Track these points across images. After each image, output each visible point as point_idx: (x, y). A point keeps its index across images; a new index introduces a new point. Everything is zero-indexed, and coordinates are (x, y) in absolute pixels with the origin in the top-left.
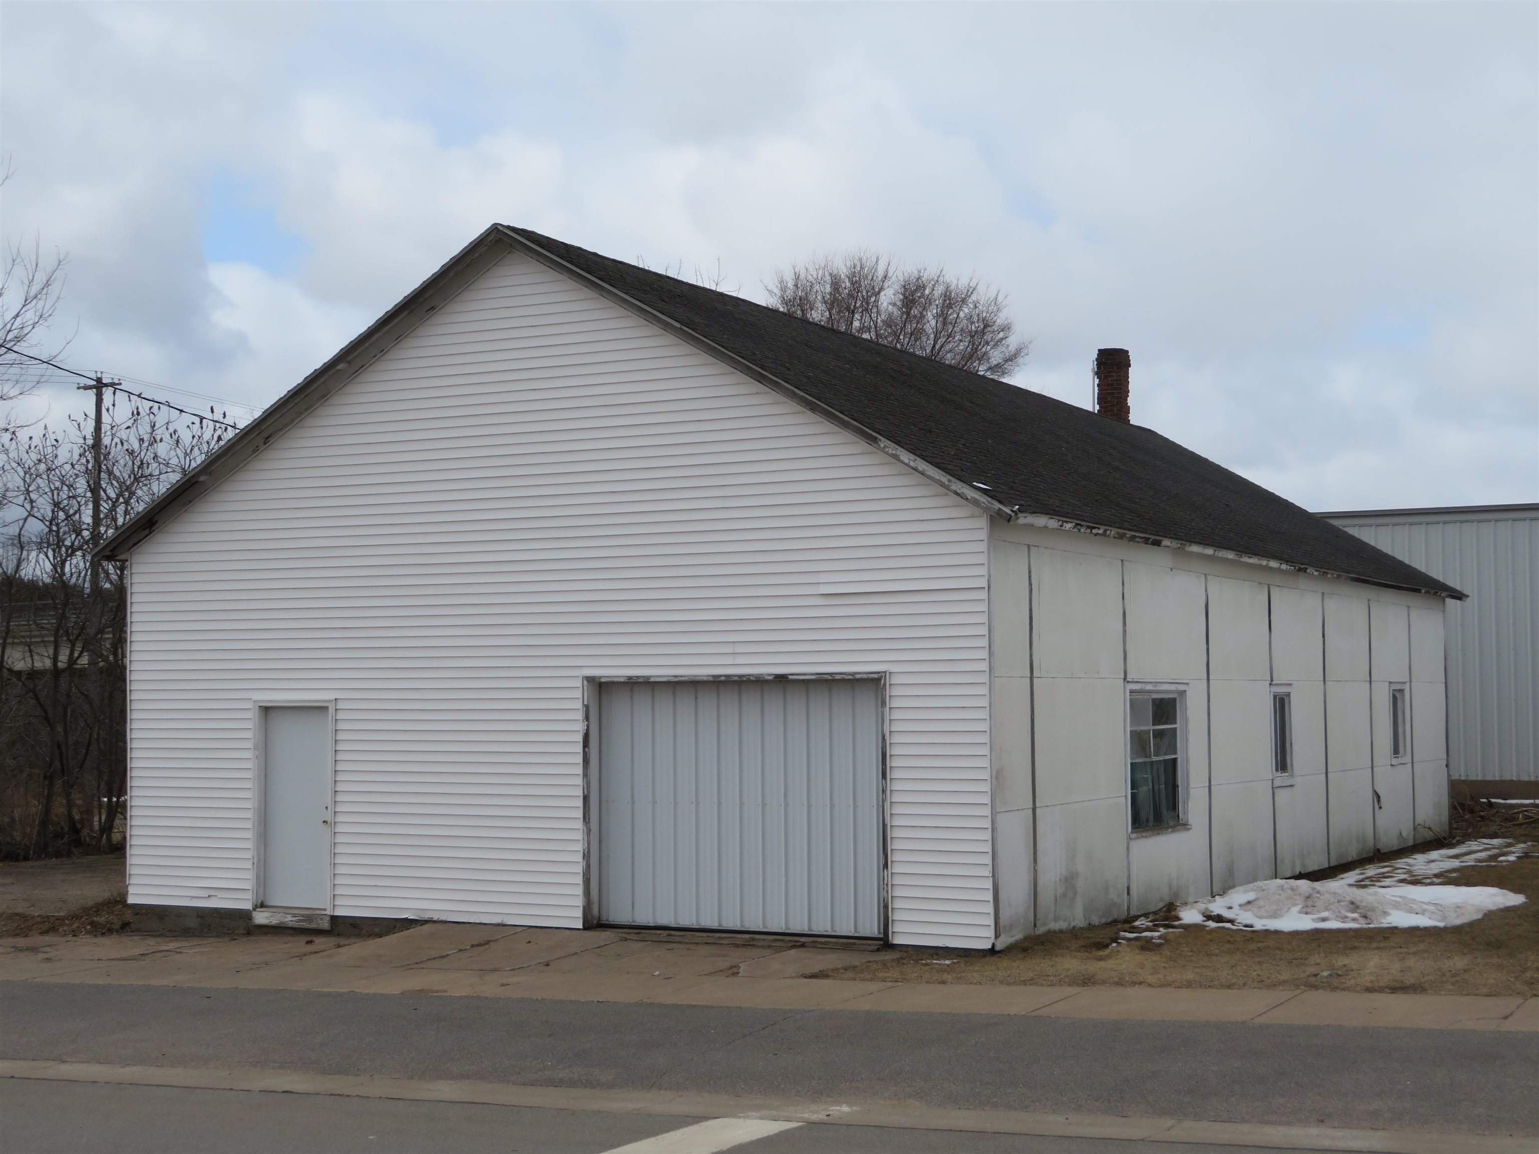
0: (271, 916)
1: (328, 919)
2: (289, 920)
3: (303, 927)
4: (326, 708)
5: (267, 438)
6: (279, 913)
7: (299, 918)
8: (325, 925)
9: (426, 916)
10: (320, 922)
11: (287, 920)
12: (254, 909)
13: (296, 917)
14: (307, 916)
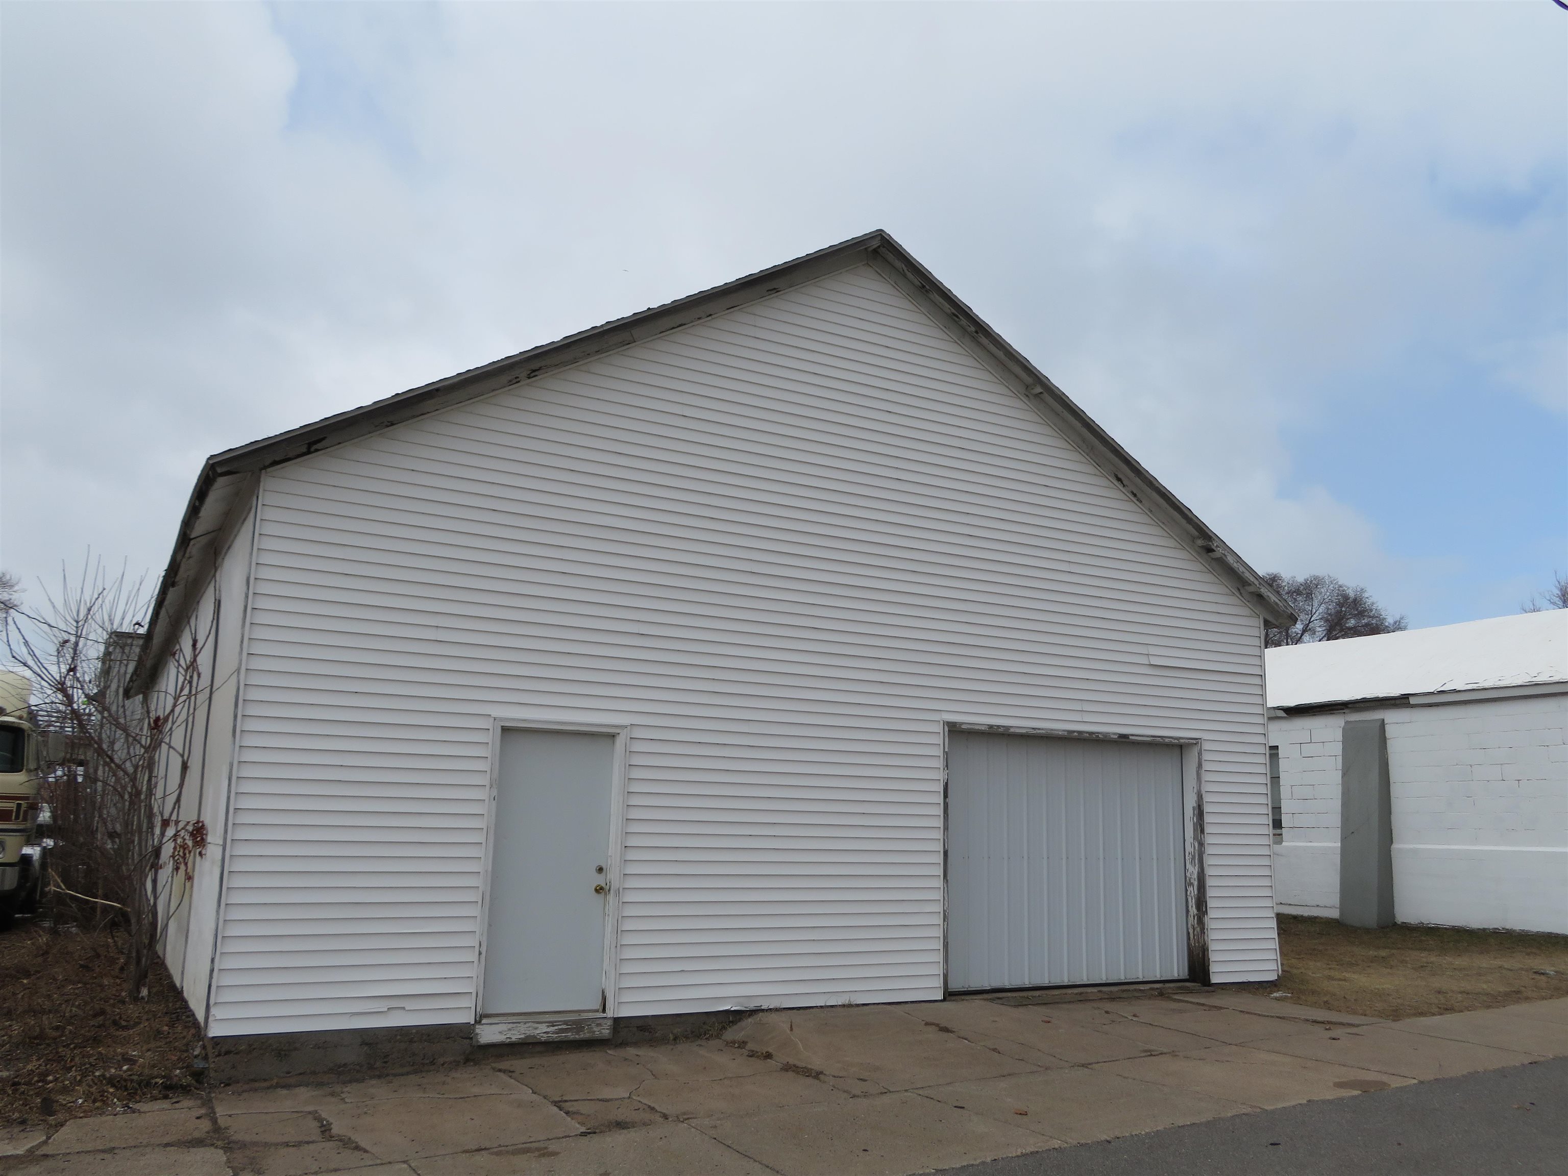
0: (510, 1030)
1: (610, 1023)
2: (542, 1031)
3: (566, 1039)
4: (613, 736)
5: (534, 371)
6: (525, 1023)
7: (560, 1027)
8: (605, 1031)
9: (752, 1005)
10: (595, 1029)
11: (538, 1032)
12: (478, 1022)
13: (554, 1026)
14: (574, 1022)
